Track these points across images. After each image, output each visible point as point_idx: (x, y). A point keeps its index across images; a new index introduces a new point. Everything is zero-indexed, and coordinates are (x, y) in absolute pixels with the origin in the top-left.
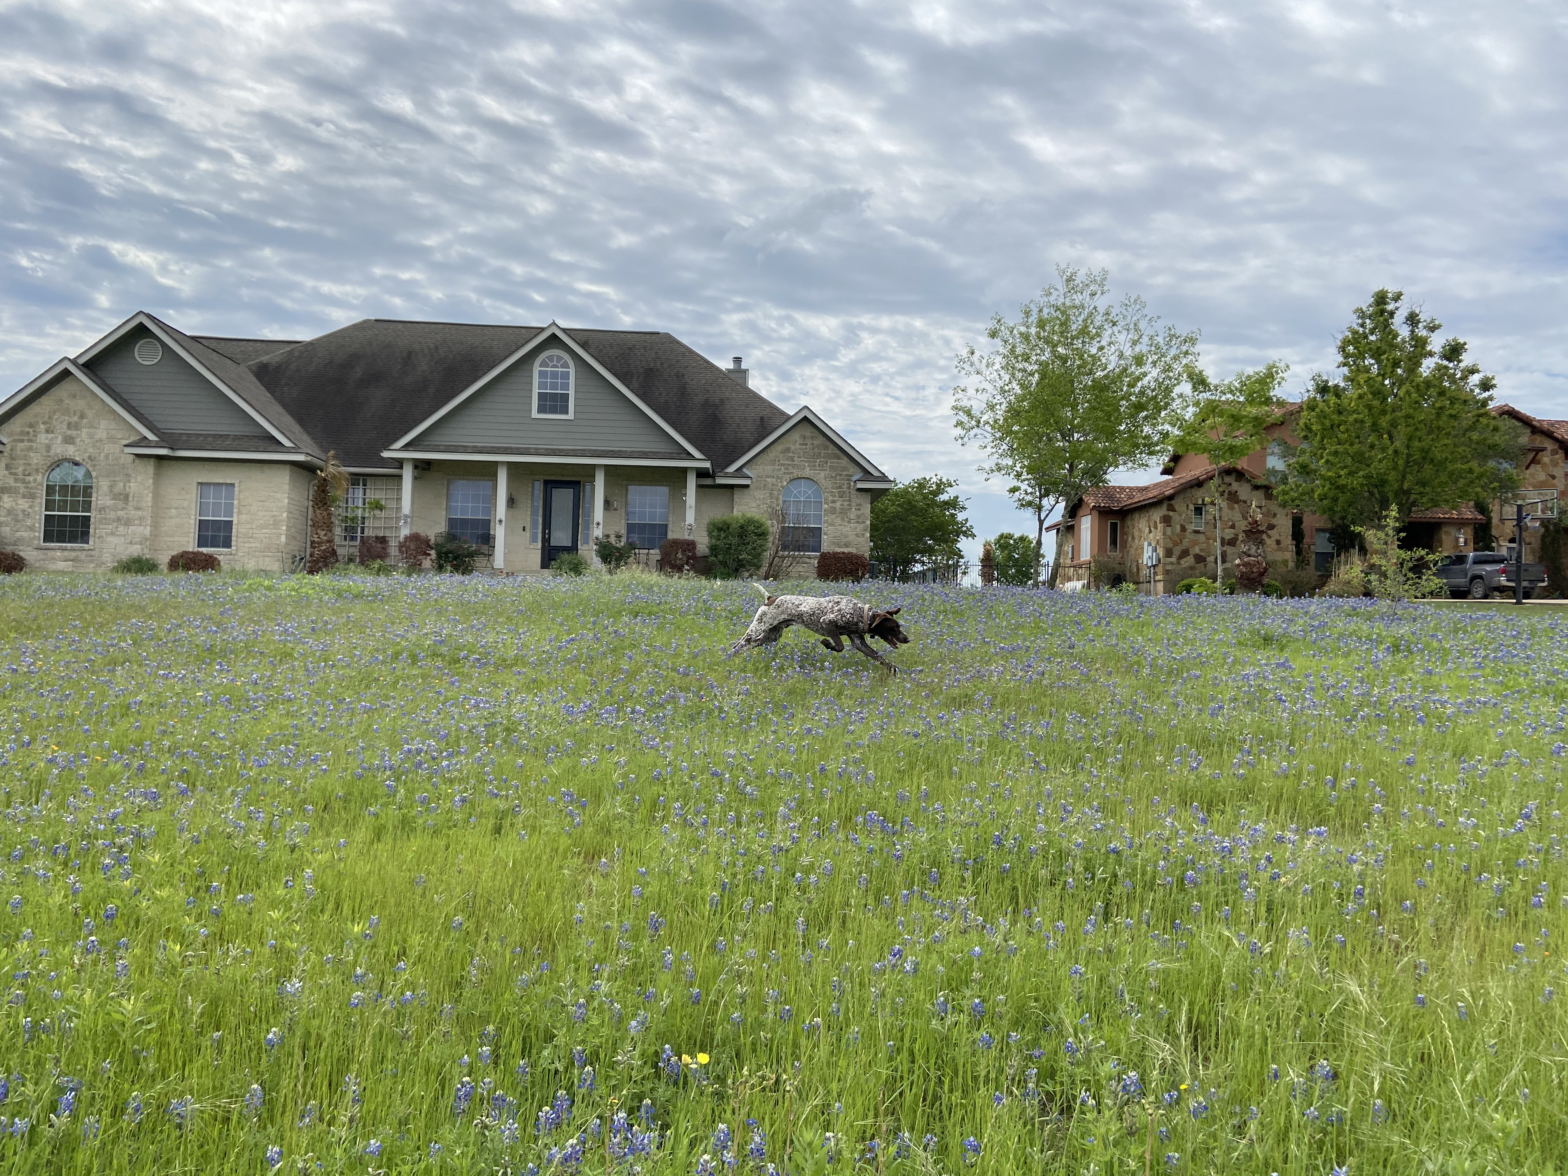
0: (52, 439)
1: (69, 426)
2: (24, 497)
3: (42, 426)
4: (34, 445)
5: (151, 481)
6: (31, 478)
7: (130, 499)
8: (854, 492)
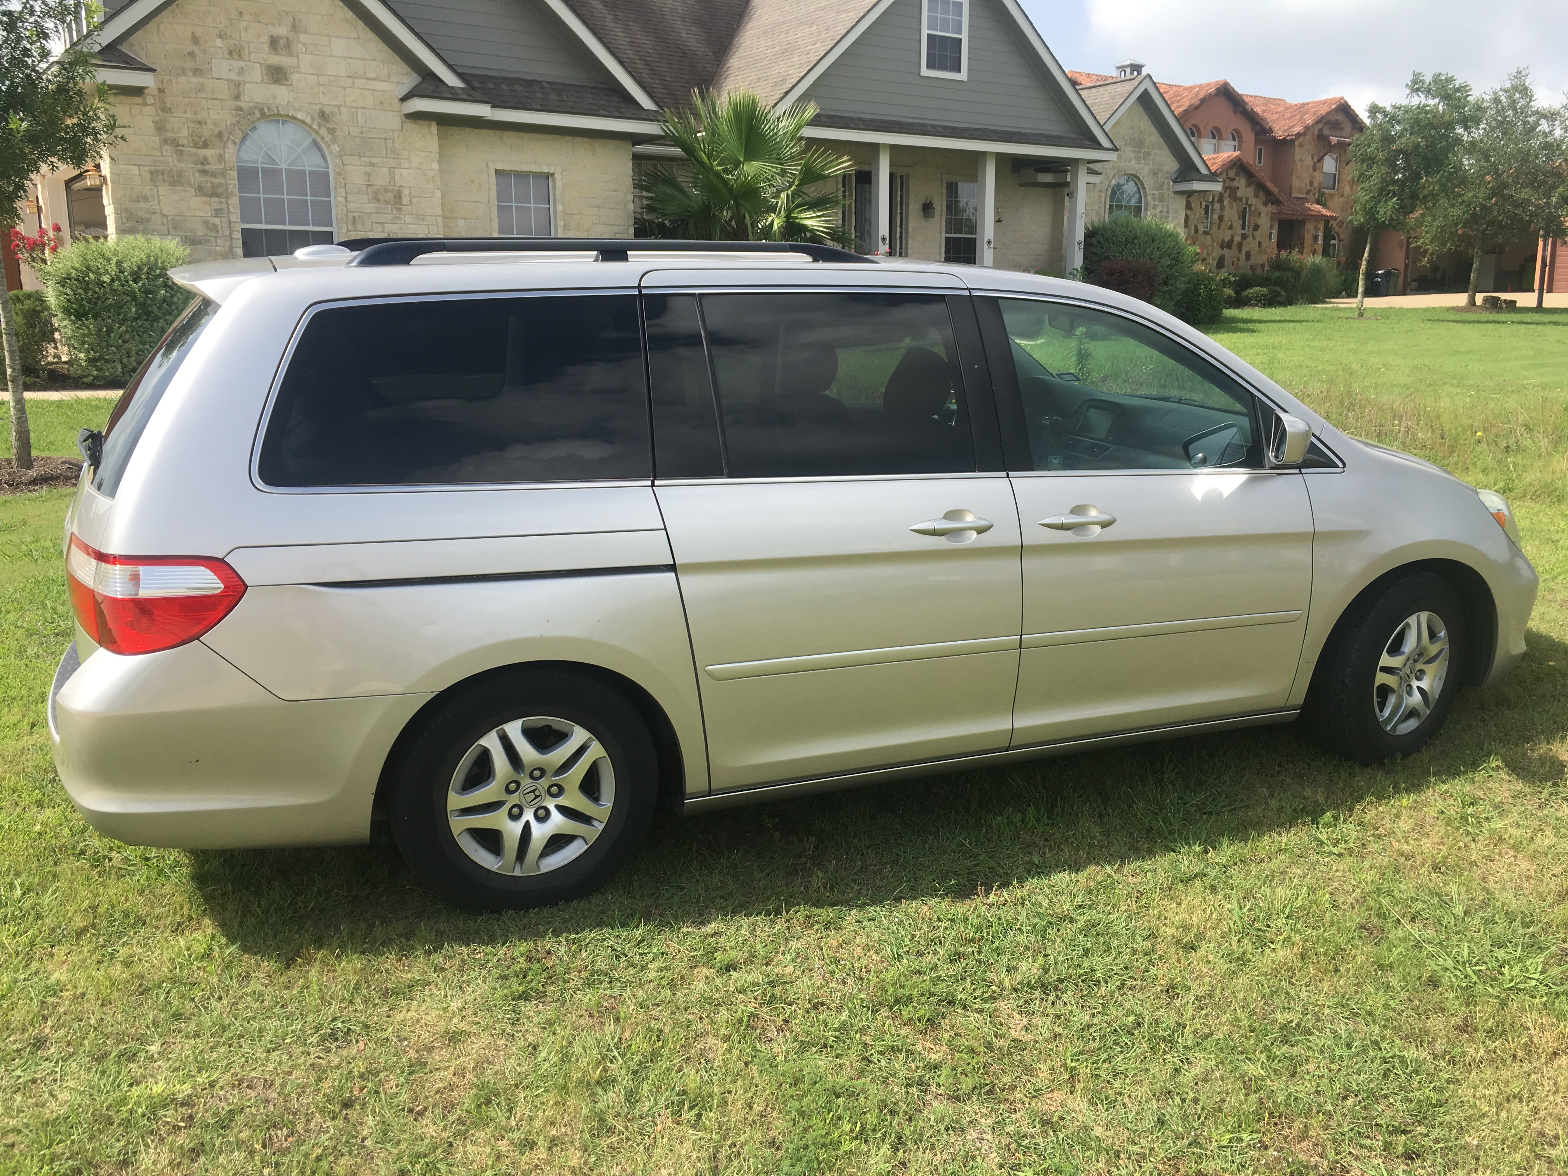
0: (241, 72)
1: (273, 42)
2: (201, 190)
3: (219, 43)
4: (208, 82)
5: (436, 166)
6: (210, 153)
7: (405, 200)
8: (1172, 194)
